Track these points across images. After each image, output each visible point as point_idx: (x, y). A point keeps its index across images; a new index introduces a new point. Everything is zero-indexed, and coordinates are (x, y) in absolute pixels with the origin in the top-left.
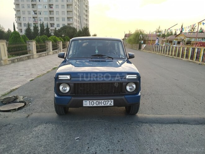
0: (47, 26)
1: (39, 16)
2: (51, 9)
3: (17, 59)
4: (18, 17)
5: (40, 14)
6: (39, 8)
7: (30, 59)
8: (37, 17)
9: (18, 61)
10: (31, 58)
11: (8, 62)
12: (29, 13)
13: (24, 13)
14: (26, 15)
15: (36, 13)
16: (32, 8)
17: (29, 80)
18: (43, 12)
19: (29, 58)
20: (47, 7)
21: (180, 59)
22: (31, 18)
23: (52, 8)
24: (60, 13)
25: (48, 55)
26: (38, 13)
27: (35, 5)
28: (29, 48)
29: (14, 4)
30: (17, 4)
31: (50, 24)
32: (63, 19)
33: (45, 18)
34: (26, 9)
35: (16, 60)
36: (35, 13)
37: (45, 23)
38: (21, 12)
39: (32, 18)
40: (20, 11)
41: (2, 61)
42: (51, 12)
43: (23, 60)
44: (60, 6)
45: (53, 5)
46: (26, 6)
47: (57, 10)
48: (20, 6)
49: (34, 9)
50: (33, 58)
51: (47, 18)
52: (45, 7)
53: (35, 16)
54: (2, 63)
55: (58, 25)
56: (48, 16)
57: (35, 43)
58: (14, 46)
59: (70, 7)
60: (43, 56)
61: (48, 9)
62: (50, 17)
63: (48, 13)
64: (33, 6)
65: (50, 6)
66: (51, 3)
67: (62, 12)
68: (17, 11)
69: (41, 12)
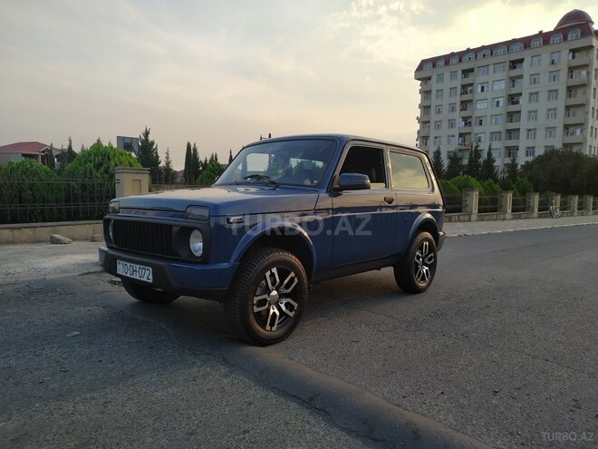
0: (489, 154)
1: (476, 129)
2: (513, 108)
4: (424, 137)
5: (481, 124)
6: (481, 108)
8: (470, 133)
12: (452, 124)
13: (438, 126)
14: (445, 131)
15: (470, 123)
16: (461, 110)
18: (489, 118)
20: (501, 104)
22: (453, 136)
23: (517, 102)
24: (542, 115)
26: (473, 124)
27: (471, 101)
29: (420, 106)
30: (424, 107)
31: (506, 147)
32: (550, 131)
33: (492, 133)
34: (446, 114)
36: (466, 124)
38: (432, 123)
39: (457, 136)
40: (429, 122)
42: (512, 116)
44: (543, 96)
45: (520, 94)
46: (445, 109)
47: (533, 106)
48: (433, 110)
49: (465, 114)
51: (498, 133)
52: (498, 102)
53: (467, 130)
55: (530, 151)
56: (500, 126)
59: (580, 92)
61: (503, 107)
62: (507, 130)
63: (502, 120)
64: (464, 104)
65: (513, 99)
66: (514, 91)
67: (549, 110)
68: (424, 122)
69: (483, 119)
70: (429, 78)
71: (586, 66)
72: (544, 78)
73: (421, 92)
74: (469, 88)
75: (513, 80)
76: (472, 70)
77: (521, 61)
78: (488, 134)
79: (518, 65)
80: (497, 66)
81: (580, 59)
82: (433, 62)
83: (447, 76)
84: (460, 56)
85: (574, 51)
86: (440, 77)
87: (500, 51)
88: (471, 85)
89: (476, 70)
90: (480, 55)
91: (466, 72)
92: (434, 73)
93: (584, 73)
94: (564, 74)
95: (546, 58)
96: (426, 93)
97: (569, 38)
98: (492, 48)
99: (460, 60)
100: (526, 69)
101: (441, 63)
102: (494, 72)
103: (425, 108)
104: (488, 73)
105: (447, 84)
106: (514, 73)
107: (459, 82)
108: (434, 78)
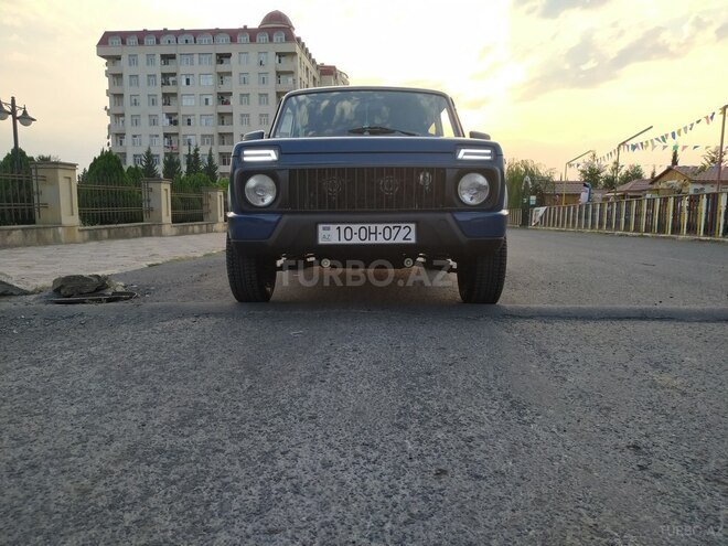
0: (210, 159)
1: (183, 129)
2: (224, 109)
3: (109, 229)
4: (117, 135)
5: (189, 124)
6: (188, 104)
7: (151, 235)
8: (177, 134)
9: (110, 237)
10: (153, 232)
11: (78, 236)
12: (154, 122)
13: (136, 122)
14: (145, 128)
15: (175, 121)
16: (164, 104)
17: (144, 265)
18: (198, 117)
19: (146, 233)
20: (211, 102)
21: (668, 238)
22: (157, 136)
23: (227, 103)
24: (254, 120)
25: (208, 231)
26: (180, 122)
27: (175, 95)
28: (149, 201)
29: (108, 93)
30: (115, 95)
31: (220, 154)
33: (203, 136)
34: (144, 108)
35: (105, 233)
36: (171, 122)
37: (204, 151)
38: (128, 117)
39: (162, 136)
40: (123, 115)
41: (60, 230)
42: (223, 118)
43: (126, 237)
44: (254, 99)
45: (231, 94)
46: (143, 100)
47: (244, 109)
48: (127, 99)
49: (170, 109)
50: (160, 234)
51: (210, 136)
52: (207, 100)
53: (173, 129)
54: (59, 235)
56: (213, 128)
57: (168, 187)
58: (102, 187)
60: (193, 233)
61: (214, 107)
62: (220, 134)
63: (214, 120)
64: (168, 98)
65: (223, 98)
66: (224, 89)
67: (261, 115)
68: (116, 115)
69: (192, 118)
70: (119, 58)
71: (291, 73)
72: (253, 79)
73: (107, 74)
74: (171, 79)
75: (221, 76)
76: (173, 57)
77: (229, 56)
78: (199, 138)
79: (225, 60)
80: (203, 57)
81: (286, 65)
82: (123, 37)
83: (142, 59)
84: (159, 36)
85: (280, 55)
86: (133, 60)
87: (204, 39)
88: (174, 75)
89: (178, 57)
90: (182, 39)
91: (167, 58)
92: (125, 52)
93: (290, 79)
94: (272, 77)
95: (254, 58)
96: (115, 77)
97: (275, 38)
98: (196, 34)
99: (158, 42)
100: (233, 65)
101: (134, 40)
102: (200, 63)
103: (116, 97)
104: (192, 64)
105: (143, 69)
106: (223, 68)
107: (158, 68)
108: (125, 59)
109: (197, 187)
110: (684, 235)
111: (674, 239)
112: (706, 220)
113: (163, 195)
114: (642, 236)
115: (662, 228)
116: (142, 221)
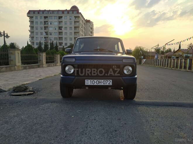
0: (56, 44)
1: (50, 36)
2: (60, 31)
3: (29, 66)
4: (32, 37)
5: (51, 35)
6: (51, 29)
8: (48, 37)
11: (21, 68)
12: (42, 34)
13: (37, 34)
14: (39, 36)
15: (47, 34)
16: (44, 29)
17: (38, 79)
18: (53, 33)
19: (39, 67)
20: (57, 29)
22: (42, 38)
23: (61, 29)
24: (68, 34)
25: (55, 66)
26: (49, 34)
27: (47, 27)
28: (40, 58)
29: (30, 26)
30: (31, 27)
31: (59, 43)
32: (71, 39)
33: (55, 38)
34: (39, 30)
35: (28, 67)
36: (46, 34)
37: (55, 42)
38: (35, 33)
39: (44, 38)
41: (16, 67)
42: (60, 33)
43: (34, 68)
44: (68, 28)
45: (62, 27)
46: (39, 28)
47: (66, 31)
48: (35, 28)
49: (46, 31)
50: (42, 67)
51: (56, 38)
52: (56, 28)
53: (47, 36)
54: (15, 68)
55: (66, 44)
56: (57, 36)
57: (45, 54)
58: (27, 55)
59: (77, 28)
60: (51, 66)
61: (57, 30)
62: (59, 37)
63: (57, 34)
64: (45, 28)
65: (60, 28)
66: (60, 26)
67: (70, 33)
68: (32, 32)
69: (52, 33)
70: (33, 17)
71: (78, 22)
72: (68, 23)
73: (30, 21)
74: (46, 23)
75: (60, 22)
76: (47, 17)
77: (62, 17)
78: (54, 38)
79: (61, 18)
80: (55, 17)
81: (77, 20)
82: (34, 12)
83: (39, 17)
84: (44, 11)
85: (75, 17)
86: (36, 18)
87: (55, 13)
88: (47, 22)
89: (48, 17)
90: (49, 12)
91: (45, 17)
92: (34, 16)
93: (78, 23)
94: (73, 23)
95: (68, 17)
96: (32, 22)
97: (74, 13)
98: (53, 11)
99: (43, 13)
100: (63, 19)
101: (37, 13)
102: (54, 19)
103: (32, 27)
104: (52, 19)
105: (39, 20)
106: (60, 20)
107: (43, 20)
108: (34, 17)
109: (53, 54)
110: (183, 69)
111: (180, 70)
112: (189, 65)
113: (43, 56)
114: (172, 69)
115: (177, 67)
116: (38, 63)
